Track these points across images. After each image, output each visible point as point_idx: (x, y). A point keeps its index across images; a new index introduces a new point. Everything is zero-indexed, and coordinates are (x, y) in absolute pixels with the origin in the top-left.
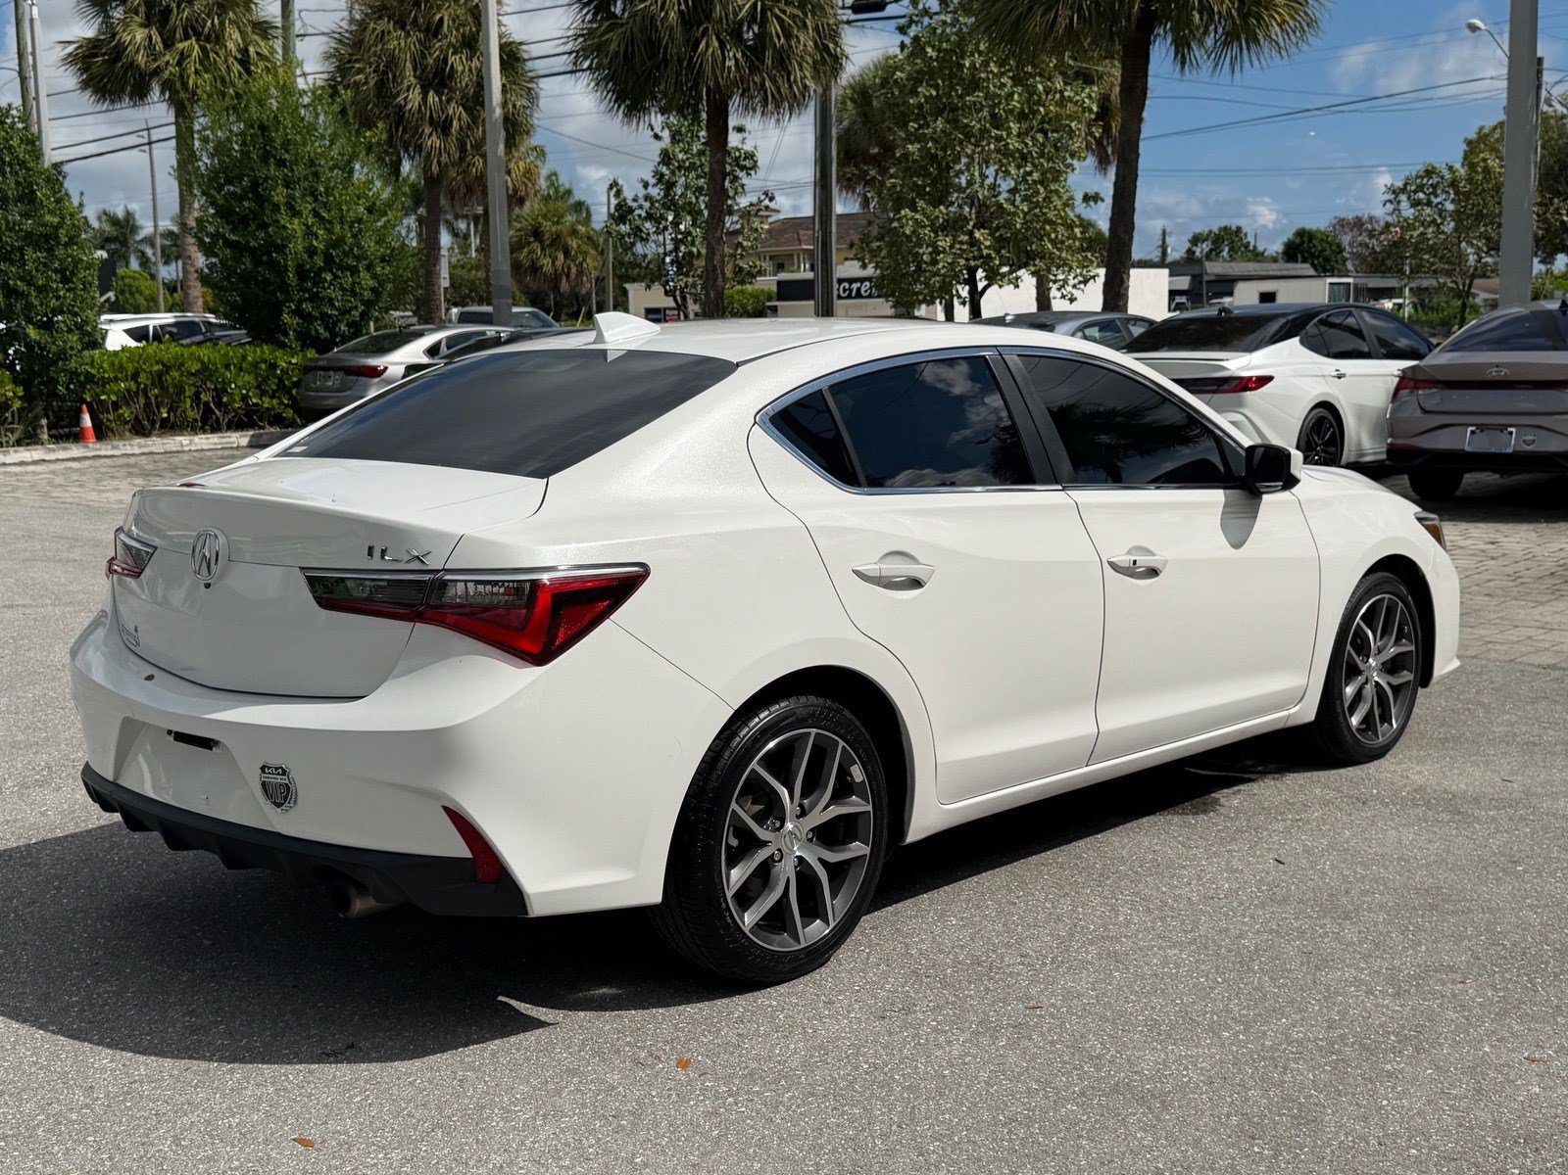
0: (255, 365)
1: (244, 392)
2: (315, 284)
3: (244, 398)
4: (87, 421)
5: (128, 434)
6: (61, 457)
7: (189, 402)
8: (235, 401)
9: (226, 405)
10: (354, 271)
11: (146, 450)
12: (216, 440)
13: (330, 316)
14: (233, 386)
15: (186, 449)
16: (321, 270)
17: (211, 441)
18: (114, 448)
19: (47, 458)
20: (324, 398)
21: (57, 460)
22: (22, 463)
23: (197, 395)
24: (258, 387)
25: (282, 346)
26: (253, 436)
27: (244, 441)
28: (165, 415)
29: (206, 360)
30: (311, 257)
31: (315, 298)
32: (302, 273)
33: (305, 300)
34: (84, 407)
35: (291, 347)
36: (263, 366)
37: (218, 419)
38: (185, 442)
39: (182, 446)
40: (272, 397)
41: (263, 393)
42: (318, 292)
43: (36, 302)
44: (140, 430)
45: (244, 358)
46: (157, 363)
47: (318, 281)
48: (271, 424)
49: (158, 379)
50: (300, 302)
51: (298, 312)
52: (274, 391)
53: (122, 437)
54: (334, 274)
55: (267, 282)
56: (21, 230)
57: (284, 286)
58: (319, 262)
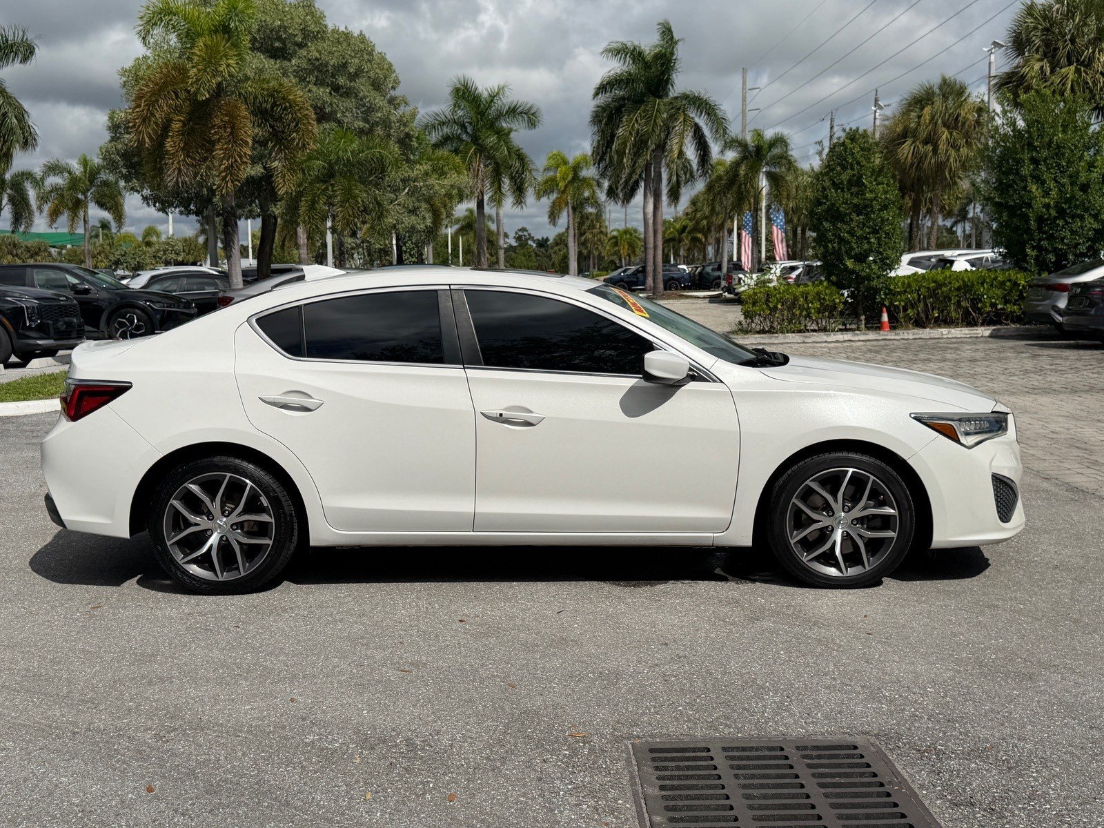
0: (1003, 283)
1: (993, 301)
2: (1051, 229)
3: (993, 305)
4: (885, 317)
5: (911, 326)
6: (861, 339)
7: (952, 307)
8: (986, 307)
9: (979, 309)
10: (1082, 218)
11: (917, 337)
12: (967, 332)
13: (1061, 249)
14: (985, 297)
15: (945, 336)
16: (1056, 218)
17: (963, 332)
18: (896, 334)
19: (853, 339)
20: (1039, 305)
21: (859, 341)
22: (837, 342)
23: (959, 302)
24: (1004, 297)
25: (1025, 270)
26: (994, 330)
27: (987, 333)
28: (937, 315)
29: (966, 280)
30: (1048, 210)
31: (1051, 238)
32: (1040, 220)
33: (1044, 239)
34: (884, 309)
35: (1030, 271)
36: (1008, 284)
37: (974, 317)
38: (944, 333)
39: (942, 335)
40: (1014, 304)
41: (1006, 302)
42: (1053, 234)
43: (855, 246)
44: (920, 324)
45: (995, 279)
46: (934, 282)
47: (1053, 224)
48: (1013, 322)
49: (933, 293)
50: (1040, 240)
51: (1039, 248)
52: (1016, 300)
53: (907, 328)
54: (1066, 221)
55: (1018, 228)
56: (851, 203)
57: (1028, 230)
58: (1053, 213)
